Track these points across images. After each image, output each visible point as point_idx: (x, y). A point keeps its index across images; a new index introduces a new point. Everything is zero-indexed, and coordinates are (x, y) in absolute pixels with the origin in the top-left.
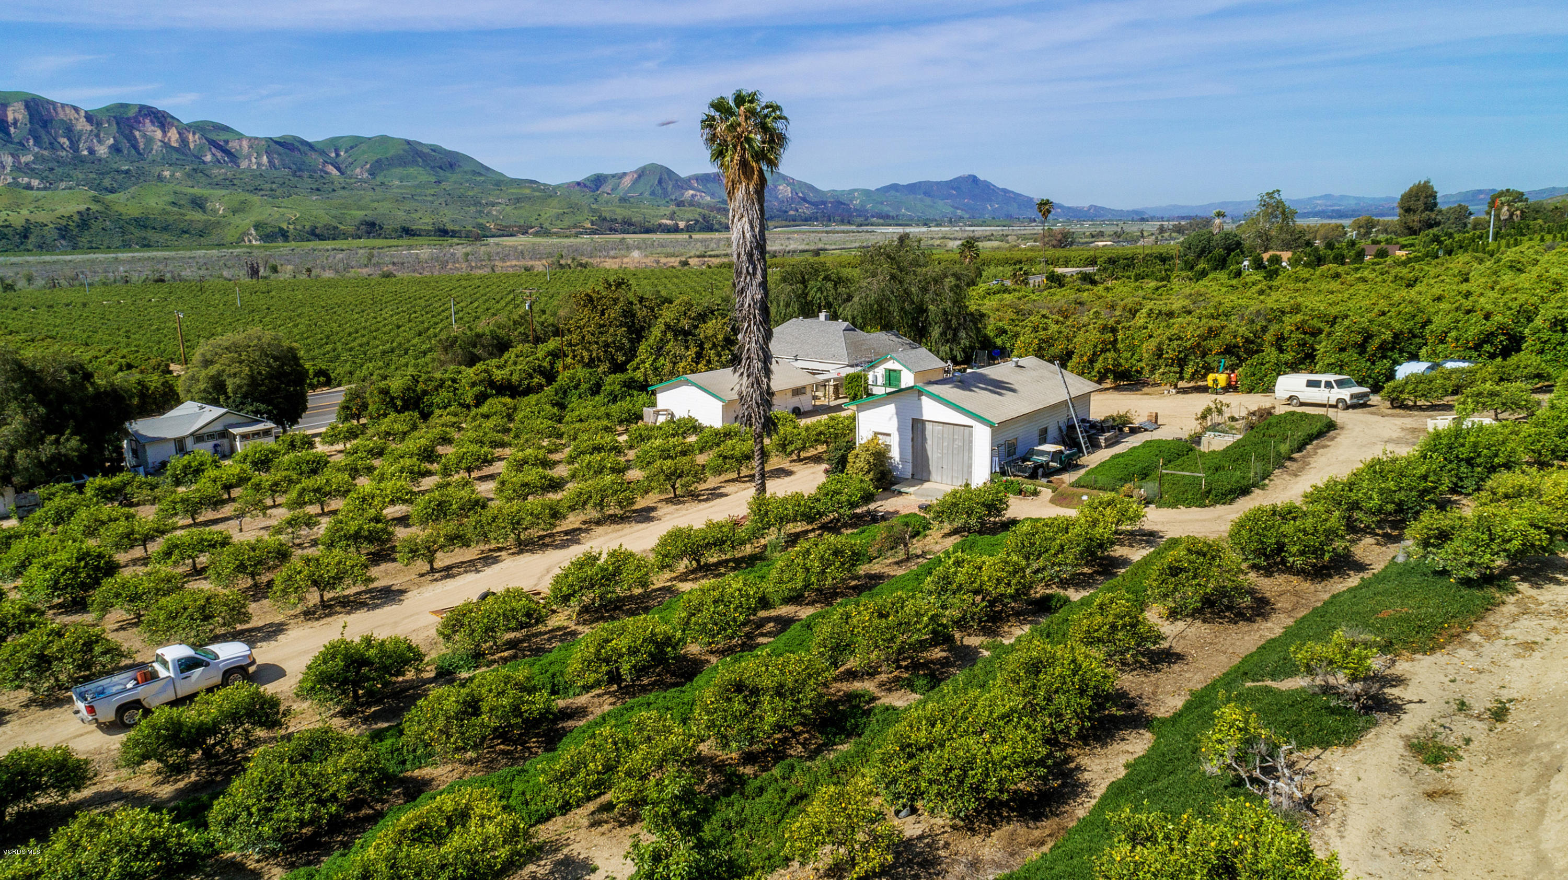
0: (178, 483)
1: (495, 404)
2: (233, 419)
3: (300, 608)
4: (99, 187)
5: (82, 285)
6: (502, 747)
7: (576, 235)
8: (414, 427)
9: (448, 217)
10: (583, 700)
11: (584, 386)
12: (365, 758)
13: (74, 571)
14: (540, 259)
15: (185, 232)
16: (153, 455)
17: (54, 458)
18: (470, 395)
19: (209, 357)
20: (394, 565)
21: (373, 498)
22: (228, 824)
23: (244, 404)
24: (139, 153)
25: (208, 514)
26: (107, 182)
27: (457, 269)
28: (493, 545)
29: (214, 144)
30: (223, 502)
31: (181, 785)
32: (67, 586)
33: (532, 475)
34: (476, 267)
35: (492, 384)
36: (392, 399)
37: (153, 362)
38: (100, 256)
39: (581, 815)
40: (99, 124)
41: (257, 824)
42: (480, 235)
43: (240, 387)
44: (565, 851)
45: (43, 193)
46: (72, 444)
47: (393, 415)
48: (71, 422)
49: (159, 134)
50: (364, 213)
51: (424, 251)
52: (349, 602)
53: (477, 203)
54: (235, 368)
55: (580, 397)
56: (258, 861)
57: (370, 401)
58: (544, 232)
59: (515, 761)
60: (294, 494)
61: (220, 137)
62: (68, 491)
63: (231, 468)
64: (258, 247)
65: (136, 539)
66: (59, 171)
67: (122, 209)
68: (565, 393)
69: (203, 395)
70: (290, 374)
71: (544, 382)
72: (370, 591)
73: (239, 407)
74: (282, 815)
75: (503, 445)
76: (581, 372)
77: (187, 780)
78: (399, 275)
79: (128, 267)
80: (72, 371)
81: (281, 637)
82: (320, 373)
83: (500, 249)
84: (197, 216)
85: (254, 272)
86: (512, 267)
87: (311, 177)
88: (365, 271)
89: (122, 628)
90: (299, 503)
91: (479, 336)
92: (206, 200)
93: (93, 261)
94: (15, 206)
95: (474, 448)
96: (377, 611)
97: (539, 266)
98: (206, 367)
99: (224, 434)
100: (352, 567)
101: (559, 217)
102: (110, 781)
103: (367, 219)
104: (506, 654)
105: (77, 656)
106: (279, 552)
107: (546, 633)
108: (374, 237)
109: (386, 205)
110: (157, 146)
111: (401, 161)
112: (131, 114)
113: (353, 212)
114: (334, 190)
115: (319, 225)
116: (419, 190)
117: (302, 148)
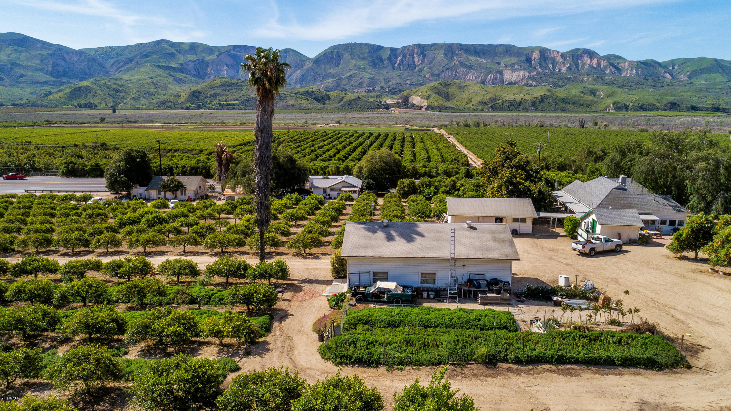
4: (557, 85)
9: (724, 101)
29: (612, 65)
45: (531, 88)
49: (589, 61)
51: (700, 118)
61: (615, 62)
64: (611, 113)
94: (519, 93)
99: (341, 189)
103: (674, 101)
108: (673, 110)
109: (689, 94)
110: (587, 67)
111: (709, 70)
112: (579, 53)
113: (668, 97)
114: (662, 86)
115: (646, 104)
116: (712, 86)
117: (654, 65)
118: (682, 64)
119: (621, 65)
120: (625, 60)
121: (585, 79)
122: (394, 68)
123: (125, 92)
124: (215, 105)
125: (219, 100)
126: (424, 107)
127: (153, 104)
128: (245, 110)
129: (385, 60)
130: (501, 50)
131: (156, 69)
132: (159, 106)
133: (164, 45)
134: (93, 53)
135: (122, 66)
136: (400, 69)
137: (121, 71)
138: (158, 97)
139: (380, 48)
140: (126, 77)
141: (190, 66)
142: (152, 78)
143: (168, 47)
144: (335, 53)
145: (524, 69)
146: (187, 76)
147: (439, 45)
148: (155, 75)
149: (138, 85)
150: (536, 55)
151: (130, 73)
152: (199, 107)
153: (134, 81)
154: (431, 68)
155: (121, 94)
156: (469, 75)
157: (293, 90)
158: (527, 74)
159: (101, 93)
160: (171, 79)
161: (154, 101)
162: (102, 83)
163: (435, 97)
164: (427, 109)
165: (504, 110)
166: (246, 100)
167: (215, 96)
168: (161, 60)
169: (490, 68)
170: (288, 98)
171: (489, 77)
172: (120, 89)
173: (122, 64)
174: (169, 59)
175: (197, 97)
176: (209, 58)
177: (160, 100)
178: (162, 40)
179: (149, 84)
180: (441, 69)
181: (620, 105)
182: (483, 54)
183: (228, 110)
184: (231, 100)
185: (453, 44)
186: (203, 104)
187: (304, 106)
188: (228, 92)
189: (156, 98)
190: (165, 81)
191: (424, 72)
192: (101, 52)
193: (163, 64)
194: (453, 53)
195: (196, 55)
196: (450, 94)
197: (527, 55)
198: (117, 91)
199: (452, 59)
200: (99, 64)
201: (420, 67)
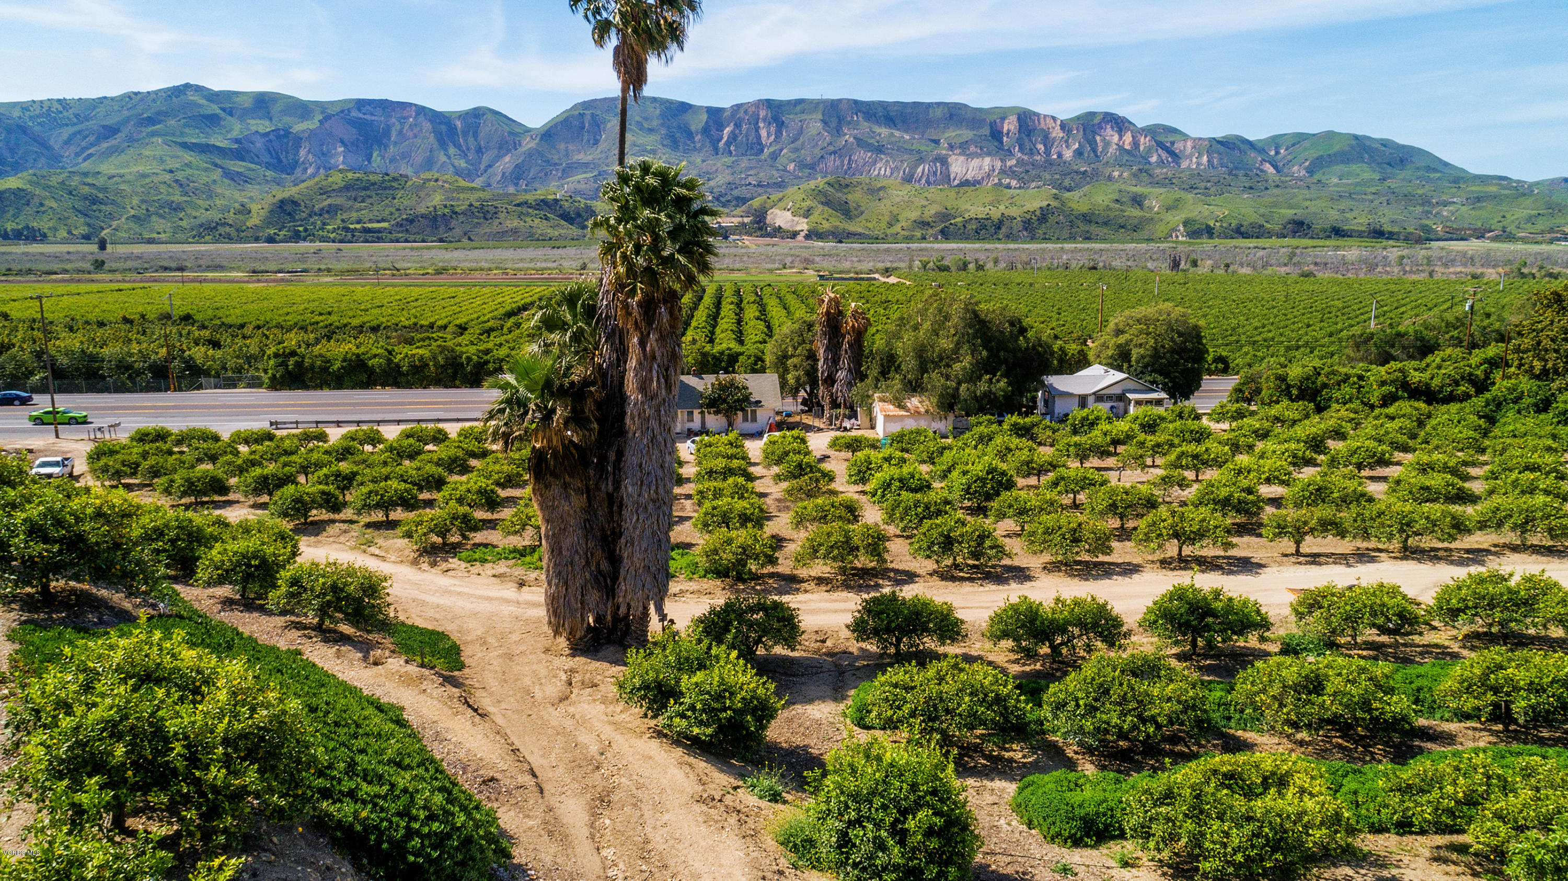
0: (1075, 432)
1: (1404, 406)
2: (1131, 385)
3: (1158, 555)
4: (1061, 187)
5: (1032, 268)
6: (1340, 741)
7: (1551, 242)
8: (1307, 416)
9: (1387, 217)
10: (1453, 727)
11: (1527, 401)
12: (1191, 694)
13: (983, 480)
14: (1494, 267)
15: (1122, 227)
16: (1060, 407)
17: (985, 394)
18: (1376, 394)
19: (1121, 326)
20: (1258, 540)
21: (1249, 472)
22: (1057, 708)
23: (1142, 373)
24: (1097, 156)
25: (1095, 462)
26: (1067, 183)
27: (1388, 273)
28: (1373, 544)
29: (1161, 145)
30: (1109, 454)
31: (1027, 668)
32: (976, 491)
33: (1436, 480)
34: (1411, 272)
35: (1405, 385)
36: (1289, 387)
37: (1075, 335)
38: (1050, 246)
39: (1425, 844)
40: (1069, 131)
41: (1083, 716)
42: (1425, 237)
43: (1143, 357)
44: (1394, 872)
45: (1018, 191)
46: (1002, 385)
47: (1285, 402)
48: (1004, 367)
49: (1116, 138)
50: (1294, 212)
51: (1352, 251)
52: (1205, 561)
53: (1428, 202)
54: (1142, 339)
55: (1519, 412)
56: (1076, 753)
57: (1264, 386)
58: (1506, 236)
59: (1351, 760)
60: (1173, 457)
61: (1167, 139)
62: (991, 422)
63: (1122, 426)
64: (1182, 242)
65: (1033, 469)
66: (1033, 173)
67: (1074, 205)
68: (1499, 405)
69: (1110, 361)
70: (1191, 351)
71: (1472, 391)
72: (1229, 558)
73: (1139, 375)
74: (1104, 717)
75: (1405, 449)
76: (1526, 384)
77: (1032, 667)
78: (1320, 275)
79: (1070, 256)
80: (1012, 324)
81: (1135, 576)
82: (1220, 359)
83: (1444, 254)
84: (1135, 212)
85: (1175, 265)
86: (1456, 273)
87: (1246, 175)
88: (1283, 270)
89: (1008, 536)
90: (1176, 465)
91: (1399, 335)
92: (1145, 197)
93: (1044, 250)
94: (995, 203)
95: (1371, 444)
96: (1231, 577)
97: (1491, 274)
98: (1117, 335)
99: (1121, 398)
100: (1216, 527)
101: (1530, 219)
102: (977, 647)
103: (1296, 218)
104: (1365, 653)
105: (972, 544)
106: (1148, 501)
107: (1419, 646)
108: (1299, 237)
109: (1320, 203)
110: (1113, 149)
111: (1344, 157)
112: (1096, 121)
113: (1283, 211)
114: (1267, 189)
115: (1245, 223)
116: (1358, 188)
117: (1242, 147)
118: (1293, 145)
119: (1179, 146)
120: (1185, 137)
121: (1116, 174)
122: (716, 151)
123: (113, 203)
124: (334, 231)
125: (343, 221)
126: (802, 234)
127: (183, 230)
128: (406, 241)
129: (697, 133)
130: (939, 113)
131: (180, 152)
132: (200, 235)
133: (192, 97)
134: (16, 113)
135: (92, 145)
136: (730, 153)
137: (90, 156)
138: (194, 213)
139: (684, 107)
140: (108, 168)
141: (259, 145)
142: (171, 171)
143: (204, 102)
144: (587, 119)
145: (989, 154)
146: (253, 166)
147: (811, 102)
148: (177, 165)
149: (142, 186)
150: (1010, 125)
151: (116, 160)
152: (296, 237)
153: (128, 177)
154: (796, 150)
155: (103, 207)
156: (878, 165)
157: (511, 198)
158: (998, 164)
159: (54, 205)
160: (217, 174)
161: (184, 224)
162: (54, 181)
163: (822, 213)
164: (807, 237)
165: (967, 238)
166: (407, 220)
167: (332, 210)
168: (187, 130)
169: (919, 152)
170: (502, 216)
171: (920, 170)
172: (101, 195)
173: (92, 138)
174: (207, 130)
175: (289, 214)
176: (300, 127)
177: (198, 222)
178: (187, 86)
179: (169, 186)
180: (817, 151)
181: (1197, 226)
182: (903, 122)
183: (367, 241)
184: (371, 221)
185: (840, 100)
186: (306, 230)
187: (539, 232)
188: (363, 201)
189: (189, 216)
190: (204, 178)
191: (781, 160)
192: (37, 112)
193: (194, 141)
194: (840, 120)
195: (271, 119)
196: (852, 205)
197: (993, 125)
198: (94, 201)
199: (839, 132)
200: (35, 139)
201: (771, 150)
